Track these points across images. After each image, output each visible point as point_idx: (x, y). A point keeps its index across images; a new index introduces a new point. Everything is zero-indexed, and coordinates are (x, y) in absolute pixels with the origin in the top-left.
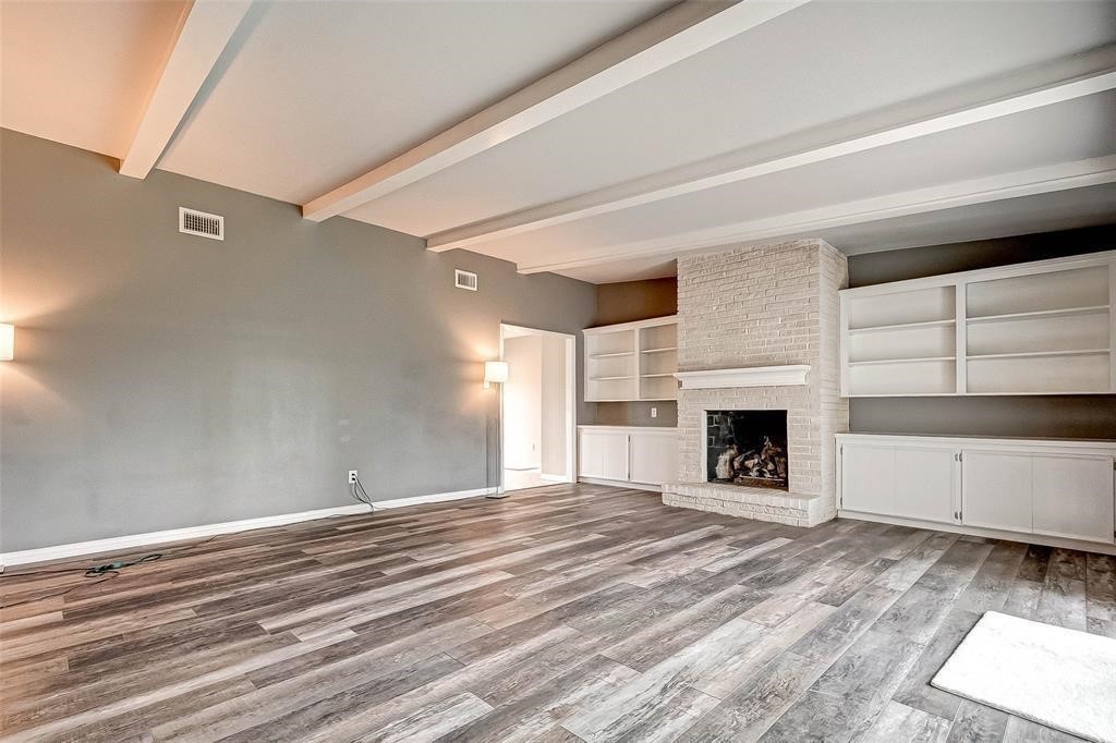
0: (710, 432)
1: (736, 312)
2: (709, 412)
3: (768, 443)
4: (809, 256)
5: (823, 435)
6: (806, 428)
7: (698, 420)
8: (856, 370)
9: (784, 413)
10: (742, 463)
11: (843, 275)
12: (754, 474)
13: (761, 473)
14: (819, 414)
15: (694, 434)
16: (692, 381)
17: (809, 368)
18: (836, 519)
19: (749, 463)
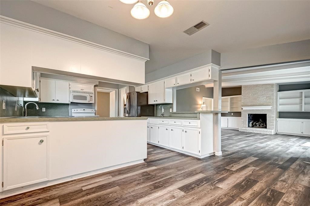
0: (248, 118)
1: (255, 96)
2: (248, 114)
3: (260, 120)
4: (272, 86)
5: (274, 118)
6: (271, 117)
7: (246, 116)
8: (281, 106)
9: (266, 115)
10: (255, 124)
11: (278, 89)
12: (258, 126)
13: (259, 126)
14: (274, 114)
15: (245, 118)
16: (244, 108)
17: (272, 106)
18: (276, 134)
19: (257, 124)
